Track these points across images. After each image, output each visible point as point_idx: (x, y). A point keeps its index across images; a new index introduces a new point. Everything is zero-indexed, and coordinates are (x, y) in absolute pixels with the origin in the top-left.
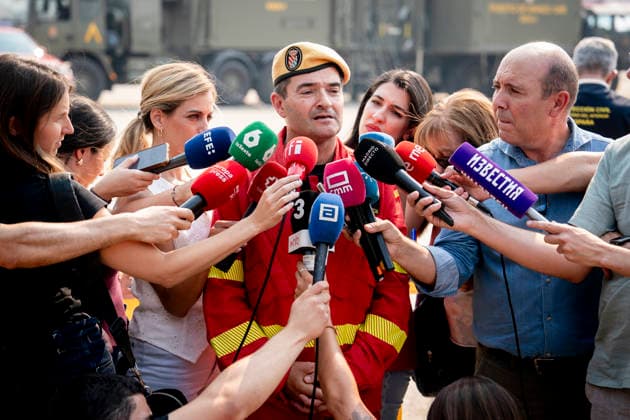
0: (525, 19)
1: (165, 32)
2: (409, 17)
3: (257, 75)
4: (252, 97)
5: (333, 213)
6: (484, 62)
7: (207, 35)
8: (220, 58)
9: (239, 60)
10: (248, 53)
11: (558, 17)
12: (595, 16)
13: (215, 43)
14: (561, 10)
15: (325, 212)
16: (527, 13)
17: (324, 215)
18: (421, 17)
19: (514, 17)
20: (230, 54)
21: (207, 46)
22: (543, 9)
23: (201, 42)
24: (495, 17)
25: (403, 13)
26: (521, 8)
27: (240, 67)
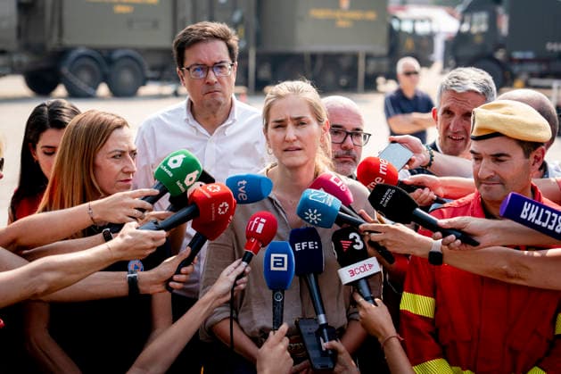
0: (342, 24)
1: (20, 31)
2: (242, 20)
3: (107, 70)
4: (103, 89)
5: (283, 262)
6: (308, 60)
7: (61, 34)
8: (73, 55)
9: (90, 57)
10: (99, 50)
11: (369, 22)
12: (400, 21)
13: (68, 42)
14: (371, 15)
15: (275, 262)
16: (343, 19)
17: (275, 266)
18: (253, 21)
19: (332, 21)
20: (82, 51)
21: (60, 44)
22: (356, 15)
23: (55, 40)
24: (316, 20)
25: (237, 16)
26: (338, 14)
27: (92, 63)
